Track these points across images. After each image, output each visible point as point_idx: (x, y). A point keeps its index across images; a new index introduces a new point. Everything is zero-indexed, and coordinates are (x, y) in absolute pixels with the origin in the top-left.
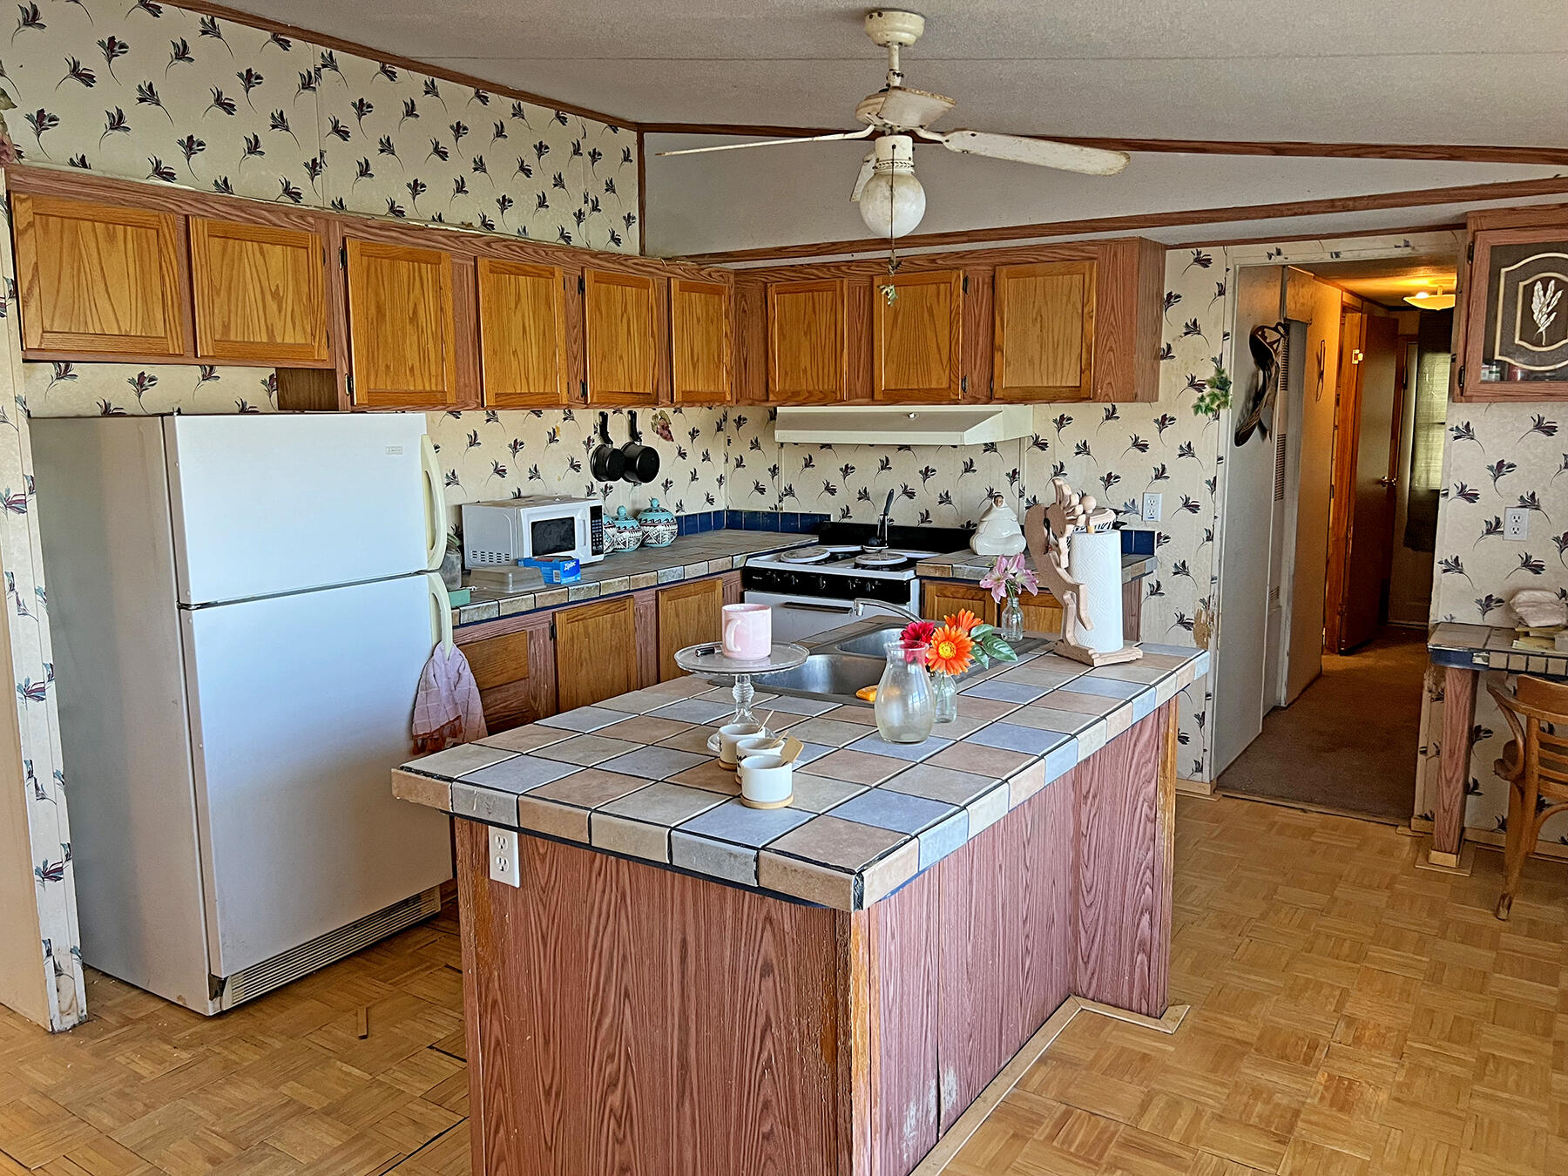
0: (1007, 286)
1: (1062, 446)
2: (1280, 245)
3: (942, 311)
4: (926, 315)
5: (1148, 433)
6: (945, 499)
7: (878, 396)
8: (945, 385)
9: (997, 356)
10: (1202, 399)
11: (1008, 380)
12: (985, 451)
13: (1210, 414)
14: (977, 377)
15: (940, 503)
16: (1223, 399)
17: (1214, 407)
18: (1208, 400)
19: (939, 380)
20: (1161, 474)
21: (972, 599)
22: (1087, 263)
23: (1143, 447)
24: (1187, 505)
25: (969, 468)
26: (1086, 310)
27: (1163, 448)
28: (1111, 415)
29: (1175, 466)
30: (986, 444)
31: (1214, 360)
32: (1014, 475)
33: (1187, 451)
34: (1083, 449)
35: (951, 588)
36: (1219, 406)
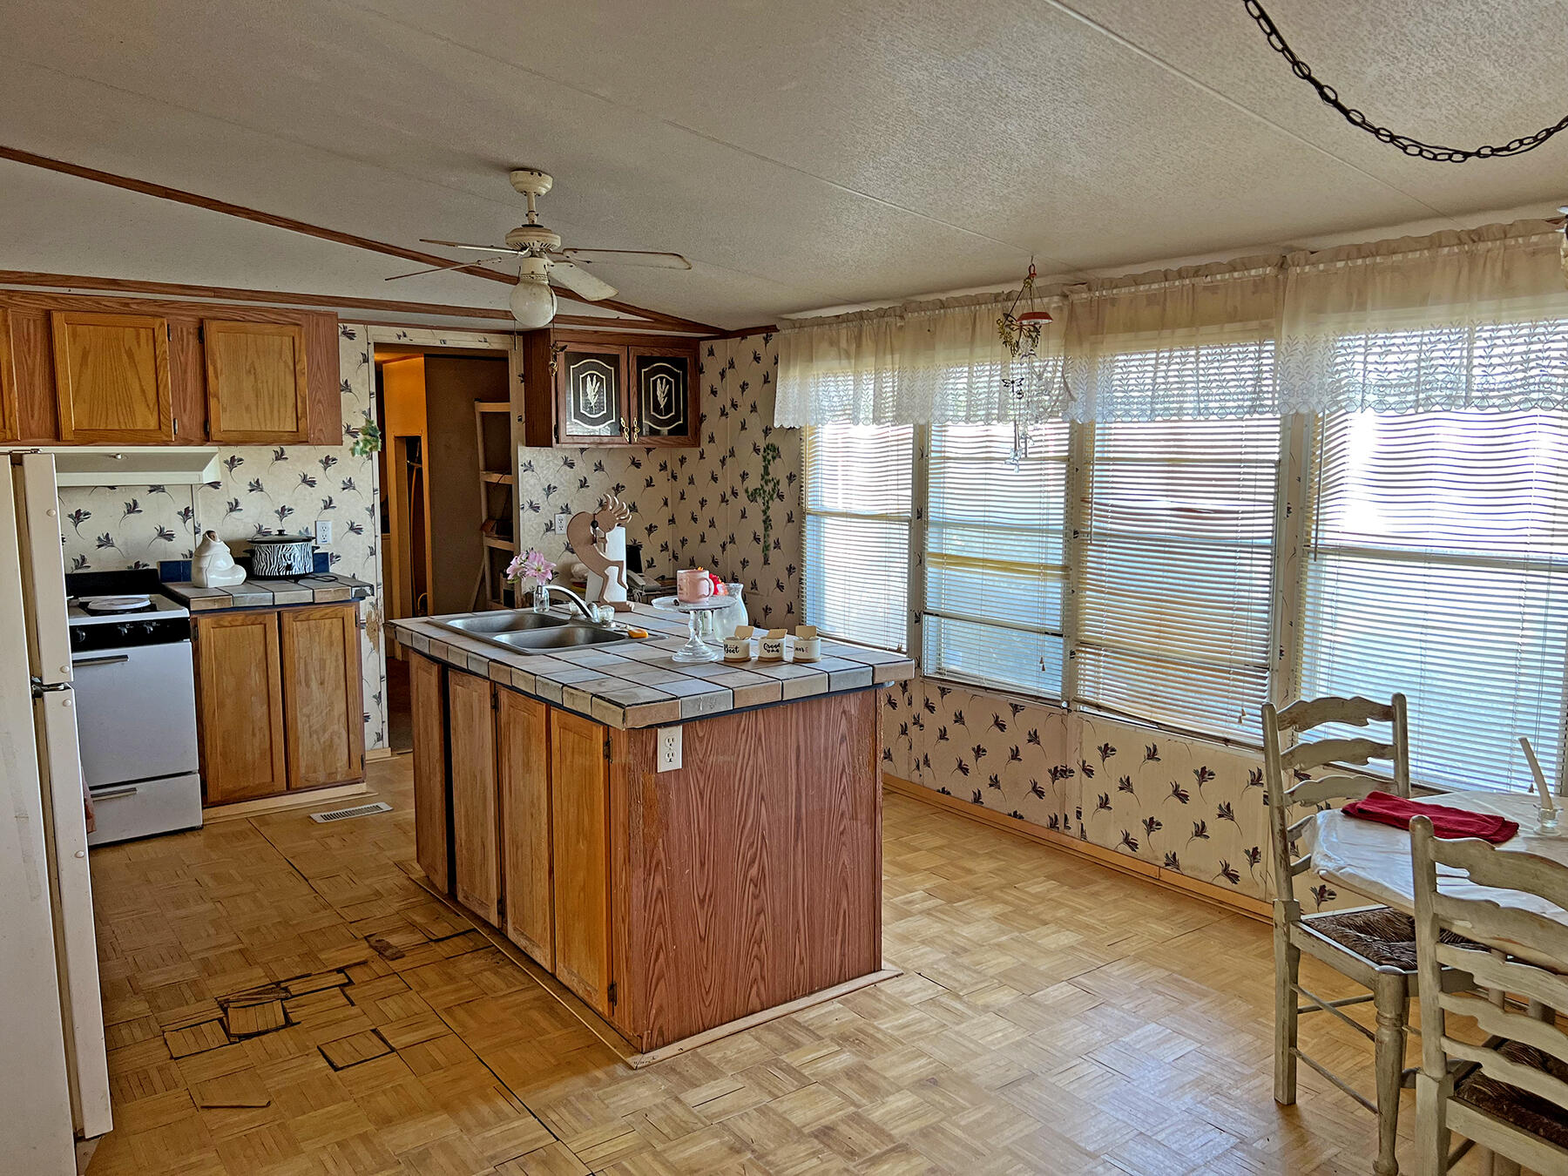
0: (217, 338)
1: (236, 487)
2: (405, 329)
3: (144, 354)
4: (125, 357)
5: (315, 471)
6: (106, 541)
7: (66, 435)
8: (153, 424)
9: (213, 402)
10: (357, 443)
11: (223, 421)
12: (151, 491)
13: (365, 456)
14: (192, 419)
15: (99, 546)
16: (374, 444)
17: (367, 450)
18: (361, 444)
19: (146, 419)
20: (328, 505)
21: (253, 624)
22: (297, 328)
23: (312, 483)
24: (352, 528)
25: (133, 508)
26: (298, 368)
27: (329, 483)
28: (280, 456)
29: (340, 498)
30: (151, 486)
31: (364, 412)
32: (187, 514)
33: (348, 485)
34: (256, 486)
35: (227, 619)
36: (371, 449)
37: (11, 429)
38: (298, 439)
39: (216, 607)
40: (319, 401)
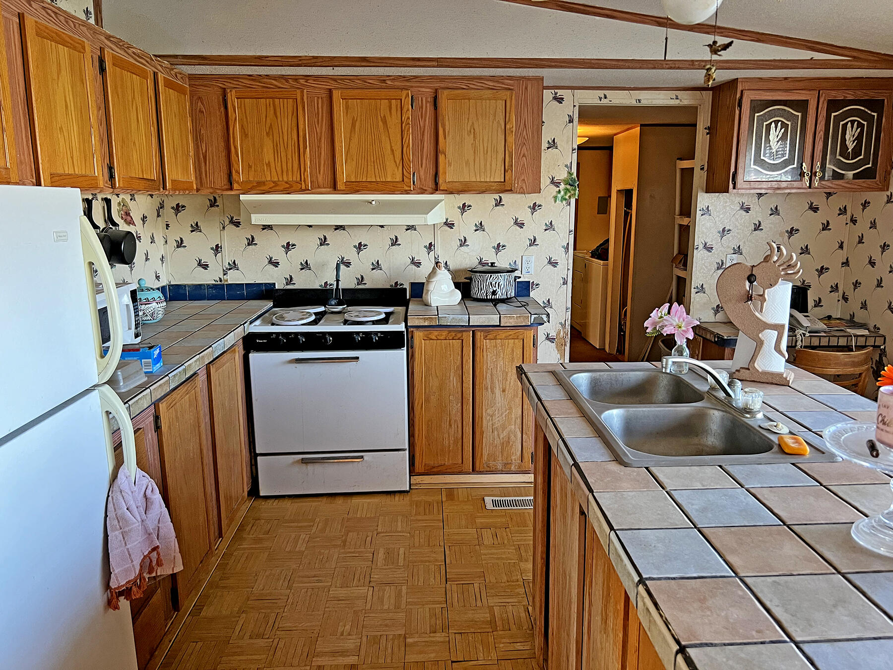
0: (445, 104)
1: (465, 225)
2: (606, 92)
3: (394, 121)
4: (381, 123)
5: (524, 215)
6: (376, 266)
7: (340, 186)
8: (398, 178)
9: (441, 158)
10: (559, 192)
11: (449, 175)
12: (407, 230)
13: (564, 202)
14: (425, 173)
15: (373, 269)
16: (572, 192)
17: (567, 197)
18: (562, 193)
19: (393, 174)
20: (533, 242)
21: (453, 339)
22: (508, 93)
23: (521, 225)
24: (550, 262)
25: (395, 242)
26: (508, 127)
27: (534, 225)
28: (499, 203)
29: (543, 238)
30: (408, 226)
31: (566, 166)
32: (430, 247)
33: (550, 227)
34: (480, 227)
35: (435, 333)
36: (570, 197)
37: (305, 181)
38: (505, 188)
39: (426, 324)
40: (524, 155)
